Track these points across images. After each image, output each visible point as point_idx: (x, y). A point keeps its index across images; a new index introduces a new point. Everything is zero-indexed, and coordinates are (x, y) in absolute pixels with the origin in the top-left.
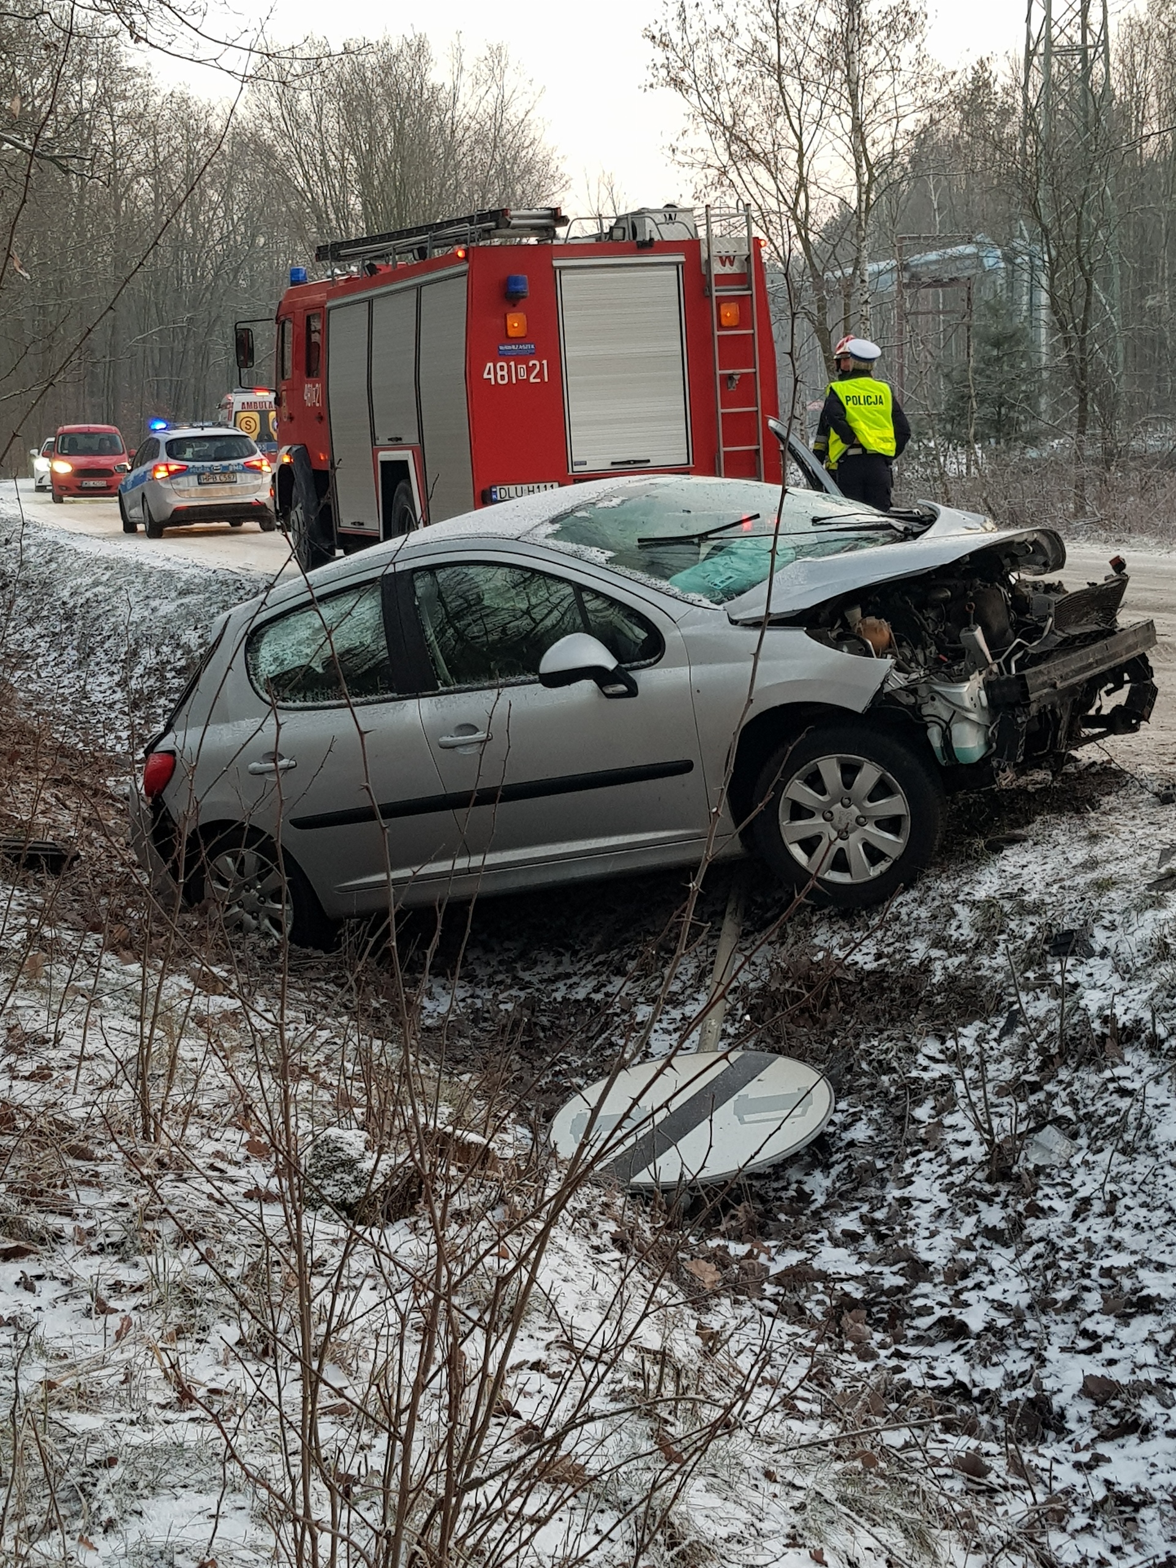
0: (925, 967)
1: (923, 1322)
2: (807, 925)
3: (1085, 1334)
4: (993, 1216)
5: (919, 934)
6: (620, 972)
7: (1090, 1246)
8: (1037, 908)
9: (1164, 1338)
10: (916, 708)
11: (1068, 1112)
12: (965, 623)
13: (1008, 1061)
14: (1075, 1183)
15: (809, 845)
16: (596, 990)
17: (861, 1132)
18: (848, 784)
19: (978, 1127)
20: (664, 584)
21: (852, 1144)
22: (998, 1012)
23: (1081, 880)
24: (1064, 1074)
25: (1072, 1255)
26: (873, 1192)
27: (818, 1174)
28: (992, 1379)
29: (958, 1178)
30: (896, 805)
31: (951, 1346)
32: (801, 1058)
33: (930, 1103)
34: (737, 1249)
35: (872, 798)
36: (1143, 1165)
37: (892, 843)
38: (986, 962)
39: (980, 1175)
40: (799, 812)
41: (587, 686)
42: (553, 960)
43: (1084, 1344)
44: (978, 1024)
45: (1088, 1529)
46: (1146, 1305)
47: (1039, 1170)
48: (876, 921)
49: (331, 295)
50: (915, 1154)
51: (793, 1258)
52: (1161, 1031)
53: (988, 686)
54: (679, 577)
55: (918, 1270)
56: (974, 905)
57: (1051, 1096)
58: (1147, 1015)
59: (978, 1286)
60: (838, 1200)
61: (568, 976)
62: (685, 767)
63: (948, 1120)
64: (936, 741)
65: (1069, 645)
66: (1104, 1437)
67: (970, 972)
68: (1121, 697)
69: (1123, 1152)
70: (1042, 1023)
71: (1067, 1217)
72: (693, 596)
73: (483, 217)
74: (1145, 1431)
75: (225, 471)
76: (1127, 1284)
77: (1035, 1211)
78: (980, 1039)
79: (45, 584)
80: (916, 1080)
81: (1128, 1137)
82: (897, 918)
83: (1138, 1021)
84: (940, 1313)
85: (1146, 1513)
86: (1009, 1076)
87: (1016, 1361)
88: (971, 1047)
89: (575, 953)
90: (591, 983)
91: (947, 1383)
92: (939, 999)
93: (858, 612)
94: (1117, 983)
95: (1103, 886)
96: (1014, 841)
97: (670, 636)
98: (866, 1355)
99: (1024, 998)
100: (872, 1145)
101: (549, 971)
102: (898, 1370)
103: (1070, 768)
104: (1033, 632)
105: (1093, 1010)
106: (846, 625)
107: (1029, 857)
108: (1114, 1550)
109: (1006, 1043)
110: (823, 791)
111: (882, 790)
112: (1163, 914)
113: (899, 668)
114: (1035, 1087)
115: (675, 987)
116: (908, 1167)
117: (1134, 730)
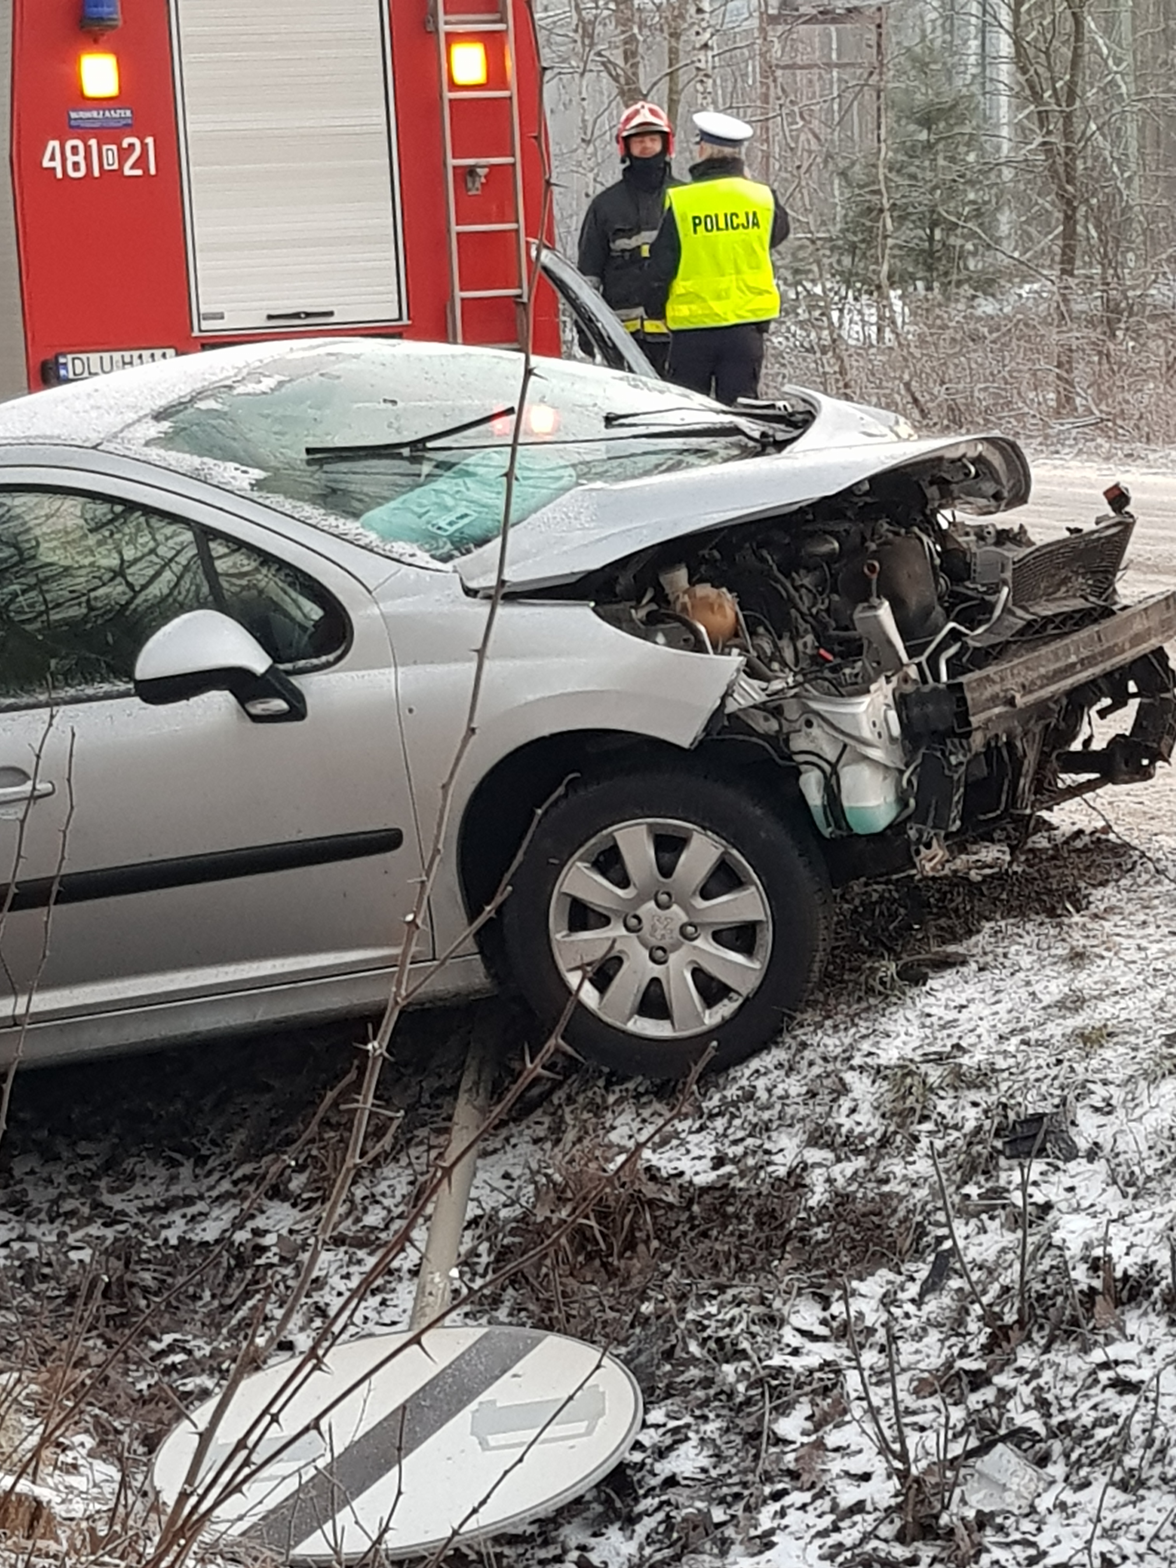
0: (796, 1180)
2: (598, 1109)
5: (786, 1123)
6: (277, 1193)
8: (983, 1078)
10: (781, 740)
11: (1033, 1421)
12: (862, 595)
13: (934, 1335)
14: (1043, 1541)
15: (601, 973)
16: (238, 1224)
17: (687, 1461)
18: (666, 870)
19: (884, 1450)
20: (350, 526)
21: (671, 1481)
22: (918, 1254)
23: (1056, 1030)
24: (1026, 1357)
26: (706, 1560)
27: (614, 1533)
29: (849, 1536)
30: (747, 904)
32: (586, 1336)
33: (803, 1409)
35: (706, 893)
36: (1155, 1507)
37: (741, 969)
38: (898, 1168)
39: (886, 1530)
40: (583, 916)
41: (219, 699)
42: (162, 1173)
44: (884, 1274)
47: (983, 1520)
48: (713, 1102)
50: (777, 1496)
53: (901, 702)
54: (377, 514)
56: (879, 1073)
57: (1005, 1394)
61: (189, 1201)
62: (389, 841)
63: (833, 1438)
64: (815, 797)
65: (1037, 633)
67: (872, 1190)
69: (1123, 1486)
70: (991, 1271)
72: (400, 548)
78: (888, 1301)
80: (780, 1371)
81: (1130, 1462)
82: (749, 1096)
83: (1148, 1267)
86: (936, 1362)
88: (873, 1317)
89: (201, 1161)
90: (226, 1214)
92: (819, 1233)
93: (682, 575)
94: (1116, 1205)
95: (1093, 1039)
96: (944, 963)
97: (362, 617)
99: (960, 1228)
100: (707, 1483)
103: (1040, 841)
104: (976, 611)
105: (1075, 1248)
106: (661, 597)
107: (971, 991)
109: (932, 1306)
110: (624, 882)
111: (723, 879)
113: (751, 671)
114: (978, 1380)
115: (374, 1217)
116: (766, 1518)
117: (1146, 774)
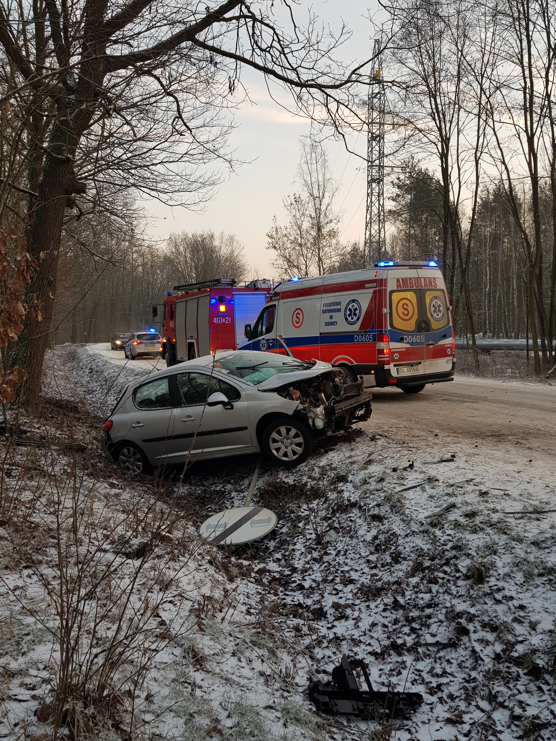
0: (306, 484)
1: (294, 585)
2: (277, 471)
3: (335, 589)
4: (316, 554)
5: (305, 475)
6: (229, 483)
7: (339, 564)
8: (335, 469)
9: (355, 591)
10: (306, 414)
11: (337, 526)
12: (320, 392)
13: (324, 511)
14: (337, 546)
15: (278, 450)
16: (222, 488)
17: (285, 530)
18: (288, 434)
19: (314, 529)
20: (241, 379)
21: (282, 533)
22: (323, 497)
23: (347, 461)
24: (337, 515)
25: (334, 567)
26: (286, 547)
28: (309, 602)
29: (308, 544)
30: (300, 440)
31: (300, 592)
32: (271, 509)
34: (246, 563)
35: (294, 438)
36: (355, 541)
37: (299, 450)
38: (321, 483)
39: (314, 543)
40: (275, 441)
41: (220, 406)
42: (212, 479)
43: (334, 592)
44: (317, 500)
45: (327, 647)
46: (352, 581)
47: (328, 542)
48: (294, 471)
49: (177, 299)
50: (298, 536)
51: (262, 566)
52: (362, 504)
53: (325, 409)
54: (246, 378)
55: (294, 570)
56: (319, 467)
57: (334, 521)
58: (358, 499)
59: (309, 575)
60: (277, 549)
61: (216, 483)
62: (245, 428)
63: (307, 527)
64: (311, 423)
65: (347, 398)
66: (336, 619)
67: (317, 486)
68: (362, 412)
69: (350, 537)
70: (334, 500)
71: (334, 556)
72: (249, 383)
73: (215, 281)
74: (347, 618)
75: (152, 343)
76: (347, 575)
77: (326, 554)
78: (318, 505)
79: (102, 372)
80: (300, 516)
81: (351, 533)
82: (300, 470)
83: (357, 501)
84: (299, 582)
85: (344, 643)
86: (324, 515)
87: (316, 597)
88: (315, 507)
89: (218, 477)
90: (221, 486)
91: (297, 603)
92: (308, 493)
93: (291, 388)
94: (353, 490)
95: (352, 463)
96: (332, 450)
97: (243, 393)
98: (276, 594)
99: (330, 493)
100: (287, 534)
101: (211, 482)
102: (284, 599)
103: (350, 430)
104: (338, 395)
105: (346, 497)
106: (289, 392)
107: (335, 454)
108: (334, 653)
109: (324, 506)
110: (281, 436)
111: (296, 436)
112: (367, 472)
113: (301, 403)
114: (330, 518)
115: (243, 487)
116: (295, 540)
117: (366, 420)
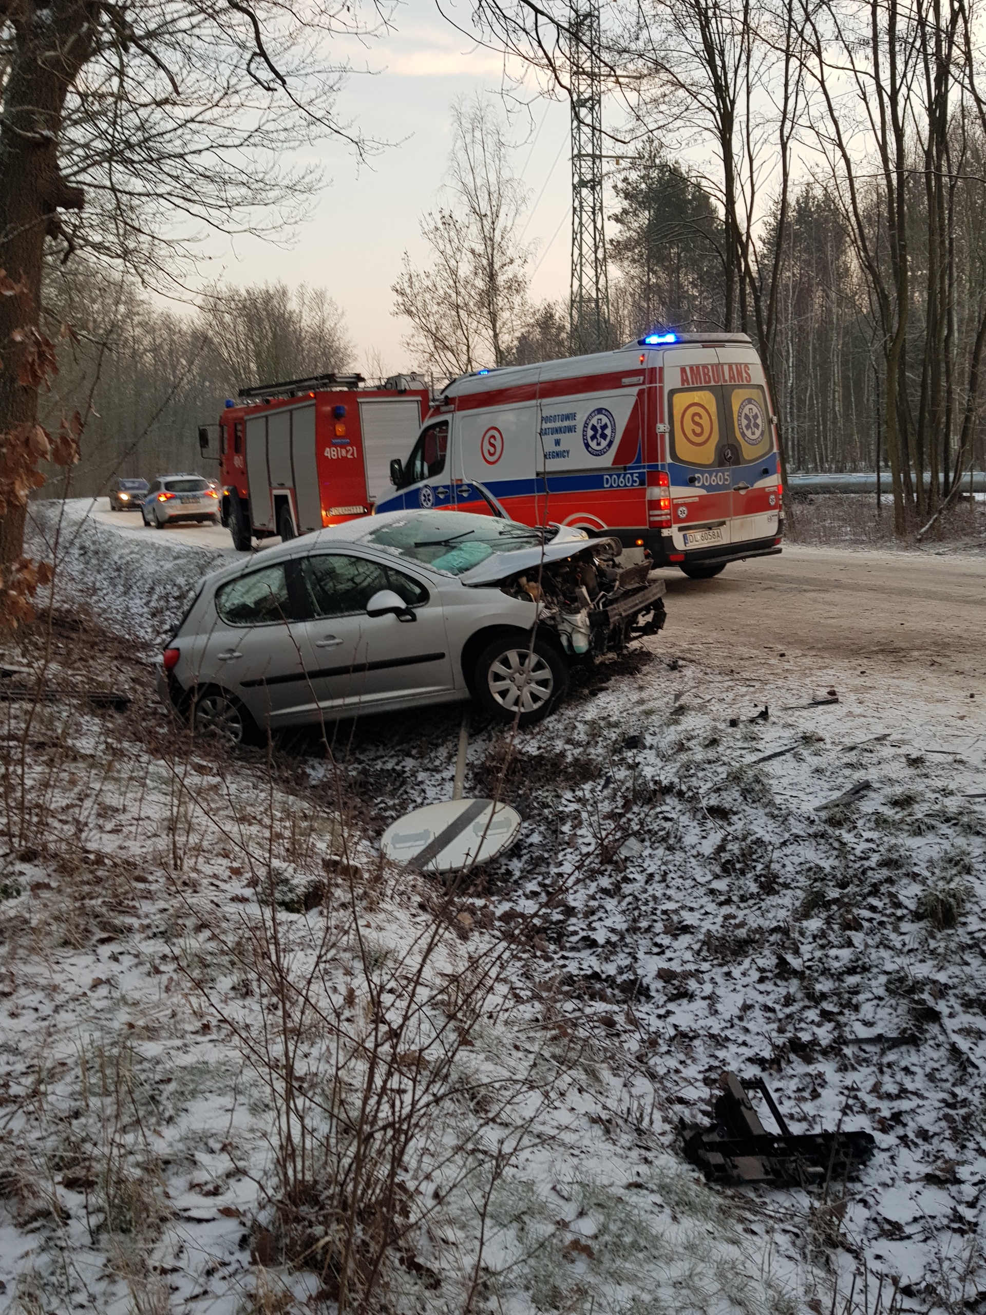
0: (562, 754)
1: (574, 939)
2: (502, 732)
3: (656, 945)
4: (605, 882)
5: (558, 737)
6: (409, 755)
7: (655, 898)
8: (617, 725)
9: (696, 947)
10: (555, 627)
11: (639, 829)
12: (577, 584)
13: (607, 802)
14: (645, 866)
15: (503, 694)
17: (536, 838)
18: (522, 664)
19: (595, 836)
20: (429, 566)
21: (531, 845)
22: (600, 777)
23: (637, 710)
24: (636, 809)
25: (646, 903)
26: (543, 869)
27: (515, 860)
28: (611, 969)
29: (585, 862)
30: (546, 674)
31: (589, 951)
32: (504, 801)
33: (569, 824)
34: (479, 902)
35: (534, 671)
36: (679, 856)
37: (544, 693)
38: (592, 751)
39: (597, 861)
40: (498, 677)
41: (392, 616)
42: (374, 749)
43: (656, 950)
44: (591, 783)
45: (668, 1052)
46: (686, 929)
47: (627, 859)
48: (537, 730)
49: (247, 414)
50: (563, 850)
51: (506, 906)
52: (684, 788)
53: (589, 615)
54: (437, 562)
55: (570, 912)
56: (585, 723)
57: (630, 820)
58: (677, 780)
59: (600, 919)
60: (527, 874)
61: (382, 757)
62: (441, 656)
63: (579, 832)
64: (565, 643)
65: (627, 594)
66: (670, 1000)
67: (585, 757)
68: (649, 618)
69: (669, 849)
70: (623, 783)
71: (642, 883)
72: (443, 572)
73: (322, 377)
74: (691, 997)
75: (194, 497)
76: (675, 918)
77: (626, 880)
78: (592, 791)
80: (562, 812)
81: (670, 842)
82: (547, 729)
83: (672, 783)
84: (583, 934)
85: (697, 1042)
86: (608, 810)
87: (622, 960)
88: (588, 795)
91: (589, 972)
92: (570, 770)
93: (524, 580)
94: (659, 763)
95: (648, 713)
96: (602, 689)
97: (432, 591)
98: (548, 959)
99: (613, 769)
100: (542, 846)
101: (372, 755)
102: (564, 966)
103: (626, 652)
104: (609, 588)
105: (649, 777)
106: (519, 585)
107: (611, 698)
108: (682, 1062)
109: (605, 793)
110: (509, 667)
112: (679, 728)
113: (546, 607)
114: (621, 816)
115: (437, 763)
116: (560, 856)
117: (656, 633)
